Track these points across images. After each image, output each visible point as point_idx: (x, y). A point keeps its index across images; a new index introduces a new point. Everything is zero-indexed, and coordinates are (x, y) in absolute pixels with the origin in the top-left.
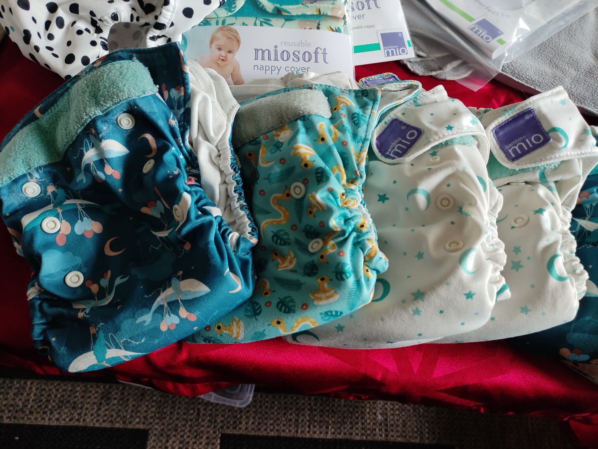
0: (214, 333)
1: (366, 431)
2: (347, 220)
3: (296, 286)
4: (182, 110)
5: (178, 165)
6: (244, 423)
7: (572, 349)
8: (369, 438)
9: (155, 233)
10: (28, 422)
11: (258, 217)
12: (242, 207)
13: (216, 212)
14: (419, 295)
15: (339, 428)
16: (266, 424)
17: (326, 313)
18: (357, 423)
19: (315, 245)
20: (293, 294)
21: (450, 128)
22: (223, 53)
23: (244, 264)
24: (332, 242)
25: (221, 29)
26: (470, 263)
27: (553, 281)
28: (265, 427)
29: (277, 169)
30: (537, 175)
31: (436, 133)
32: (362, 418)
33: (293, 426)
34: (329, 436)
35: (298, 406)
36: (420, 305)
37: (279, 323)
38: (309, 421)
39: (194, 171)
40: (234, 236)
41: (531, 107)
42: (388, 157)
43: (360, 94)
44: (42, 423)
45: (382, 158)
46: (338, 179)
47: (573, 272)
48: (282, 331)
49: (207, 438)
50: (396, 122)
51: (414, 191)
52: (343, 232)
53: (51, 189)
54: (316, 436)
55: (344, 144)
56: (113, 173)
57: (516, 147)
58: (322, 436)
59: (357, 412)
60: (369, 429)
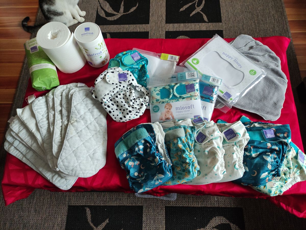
0: (165, 184)
1: (211, 204)
2: (190, 160)
3: (181, 174)
4: (154, 138)
5: (155, 150)
6: (172, 203)
7: (243, 183)
8: (213, 206)
9: (151, 164)
10: (108, 205)
11: (172, 159)
12: (168, 157)
13: (163, 159)
14: (206, 175)
15: (203, 203)
16: (179, 203)
17: (188, 179)
18: (208, 201)
19: (184, 165)
20: (180, 175)
21: (212, 136)
22: (168, 110)
23: (170, 170)
24: (187, 165)
25: (167, 104)
26: (216, 168)
27: (235, 170)
28: (178, 204)
29: (175, 149)
30: (234, 143)
31: (209, 137)
32: (210, 200)
33: (187, 203)
34: (199, 206)
35: (188, 197)
36: (207, 177)
37: (178, 182)
38: (192, 201)
39: (157, 150)
40: (167, 164)
41: (231, 128)
42: (199, 142)
43: (192, 128)
44: (112, 205)
45: (198, 142)
46: (188, 151)
47: (240, 167)
48: (179, 183)
49: (161, 208)
50: (200, 133)
51: (205, 151)
52: (189, 163)
53: (128, 155)
54: (195, 206)
55: (188, 143)
56: (141, 152)
57: (229, 137)
58: (197, 206)
59: (208, 198)
60: (213, 203)
